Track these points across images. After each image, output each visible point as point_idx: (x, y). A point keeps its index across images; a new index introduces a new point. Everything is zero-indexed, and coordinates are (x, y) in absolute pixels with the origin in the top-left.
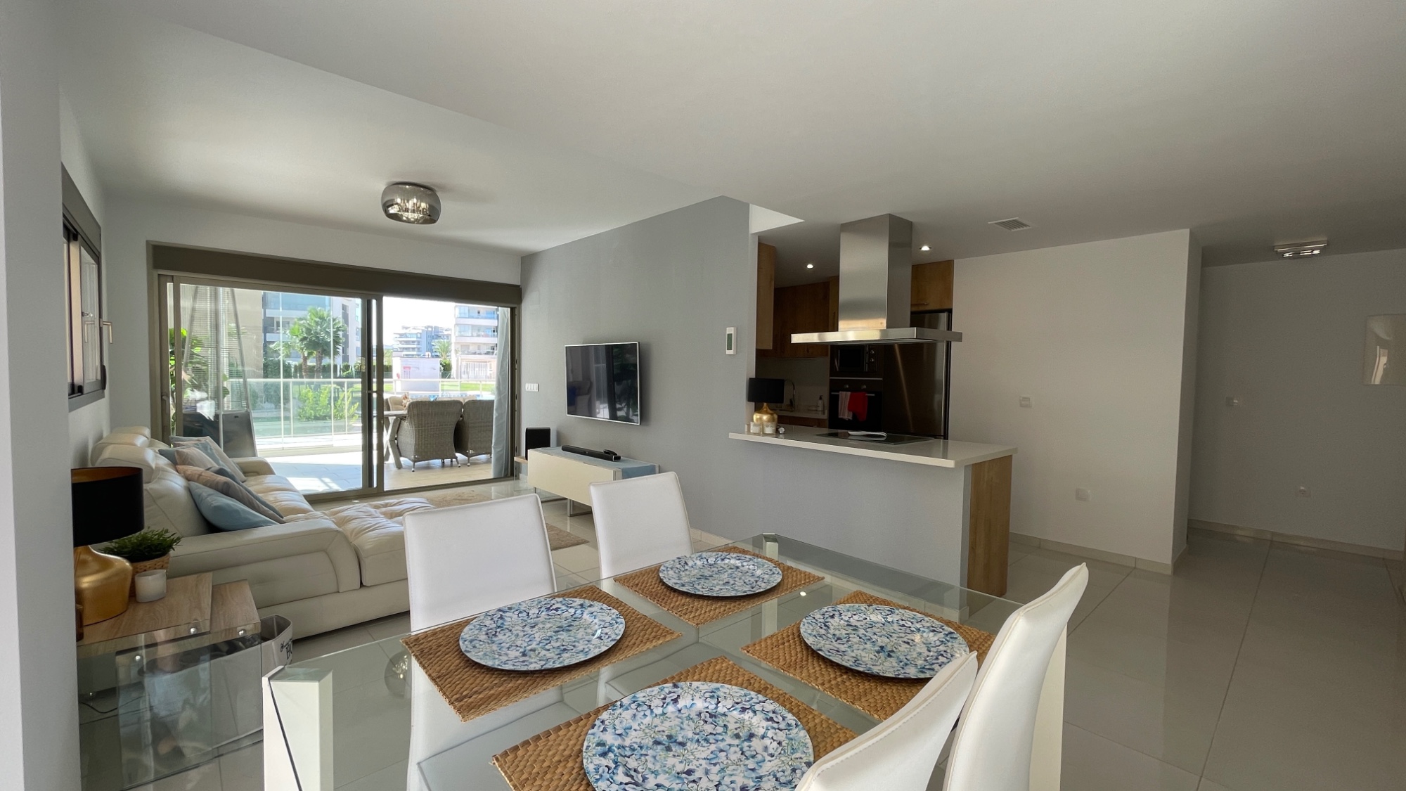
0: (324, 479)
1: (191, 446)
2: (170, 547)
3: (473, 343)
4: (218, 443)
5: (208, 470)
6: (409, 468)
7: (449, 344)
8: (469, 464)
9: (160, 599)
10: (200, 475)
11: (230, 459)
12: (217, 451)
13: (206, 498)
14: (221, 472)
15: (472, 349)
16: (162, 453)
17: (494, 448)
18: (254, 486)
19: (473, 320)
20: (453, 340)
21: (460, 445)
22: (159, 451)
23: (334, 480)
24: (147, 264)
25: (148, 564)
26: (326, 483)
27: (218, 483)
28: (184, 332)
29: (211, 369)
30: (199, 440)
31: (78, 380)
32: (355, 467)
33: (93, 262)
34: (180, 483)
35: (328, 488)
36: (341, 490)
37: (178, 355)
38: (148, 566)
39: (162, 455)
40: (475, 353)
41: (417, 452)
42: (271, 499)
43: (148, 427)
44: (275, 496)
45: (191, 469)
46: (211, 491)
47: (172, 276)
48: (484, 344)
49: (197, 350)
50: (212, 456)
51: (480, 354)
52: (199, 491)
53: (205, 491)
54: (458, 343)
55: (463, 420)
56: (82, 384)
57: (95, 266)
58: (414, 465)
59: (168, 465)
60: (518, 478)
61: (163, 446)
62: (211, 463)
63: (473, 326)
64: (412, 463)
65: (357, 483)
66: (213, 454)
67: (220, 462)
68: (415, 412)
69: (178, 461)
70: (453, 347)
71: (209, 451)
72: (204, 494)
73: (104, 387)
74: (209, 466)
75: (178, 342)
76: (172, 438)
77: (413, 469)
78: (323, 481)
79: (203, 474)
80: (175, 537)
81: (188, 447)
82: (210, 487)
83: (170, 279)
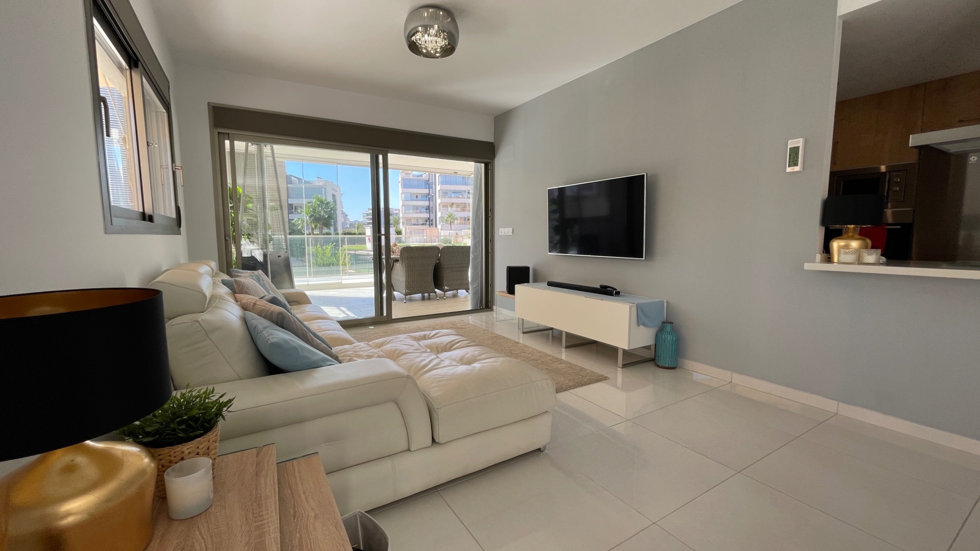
0: (340, 308)
1: (246, 278)
2: (219, 414)
3: (413, 218)
4: (267, 275)
5: (262, 298)
6: (401, 300)
7: (399, 219)
8: (445, 298)
9: (204, 512)
10: (255, 304)
11: (278, 290)
12: (267, 282)
13: (262, 332)
14: (274, 301)
15: (413, 222)
16: (224, 282)
17: (471, 284)
18: (299, 313)
19: (413, 202)
20: (401, 215)
21: (438, 282)
22: (222, 280)
23: (349, 309)
24: (210, 122)
25: (187, 447)
26: (343, 312)
27: (272, 313)
28: (240, 190)
29: (260, 220)
30: (253, 273)
31: (148, 211)
32: (369, 299)
33: (165, 111)
34: (235, 312)
35: (345, 316)
36: (356, 317)
37: (236, 209)
38: (187, 452)
39: (224, 284)
40: (414, 225)
41: (407, 287)
42: (316, 328)
43: (215, 261)
44: (318, 324)
45: (246, 298)
46: (266, 323)
47: (228, 134)
48: (421, 218)
49: (250, 205)
50: (264, 286)
51: (418, 225)
52: (255, 322)
53: (261, 323)
54: (404, 218)
55: (440, 262)
56: (152, 214)
57: (166, 115)
58: (405, 297)
59: (227, 294)
60: (492, 310)
61: (226, 277)
62: (264, 293)
63: (413, 206)
64: (404, 296)
65: (370, 312)
66: (264, 284)
67: (271, 292)
68: (406, 255)
69: (237, 290)
70: (401, 221)
71: (262, 282)
72: (260, 327)
73: (179, 225)
74: (263, 295)
75: (234, 196)
76: (233, 271)
77: (405, 301)
78: (341, 310)
79: (258, 303)
80: (224, 399)
81: (244, 277)
82: (265, 317)
83: (226, 136)
